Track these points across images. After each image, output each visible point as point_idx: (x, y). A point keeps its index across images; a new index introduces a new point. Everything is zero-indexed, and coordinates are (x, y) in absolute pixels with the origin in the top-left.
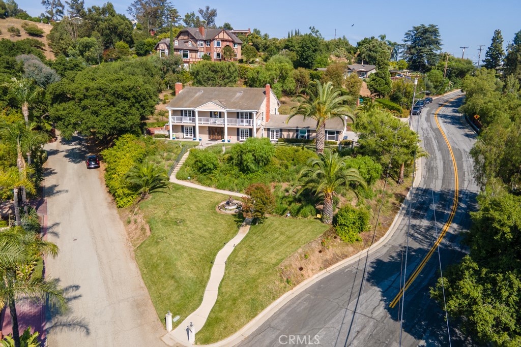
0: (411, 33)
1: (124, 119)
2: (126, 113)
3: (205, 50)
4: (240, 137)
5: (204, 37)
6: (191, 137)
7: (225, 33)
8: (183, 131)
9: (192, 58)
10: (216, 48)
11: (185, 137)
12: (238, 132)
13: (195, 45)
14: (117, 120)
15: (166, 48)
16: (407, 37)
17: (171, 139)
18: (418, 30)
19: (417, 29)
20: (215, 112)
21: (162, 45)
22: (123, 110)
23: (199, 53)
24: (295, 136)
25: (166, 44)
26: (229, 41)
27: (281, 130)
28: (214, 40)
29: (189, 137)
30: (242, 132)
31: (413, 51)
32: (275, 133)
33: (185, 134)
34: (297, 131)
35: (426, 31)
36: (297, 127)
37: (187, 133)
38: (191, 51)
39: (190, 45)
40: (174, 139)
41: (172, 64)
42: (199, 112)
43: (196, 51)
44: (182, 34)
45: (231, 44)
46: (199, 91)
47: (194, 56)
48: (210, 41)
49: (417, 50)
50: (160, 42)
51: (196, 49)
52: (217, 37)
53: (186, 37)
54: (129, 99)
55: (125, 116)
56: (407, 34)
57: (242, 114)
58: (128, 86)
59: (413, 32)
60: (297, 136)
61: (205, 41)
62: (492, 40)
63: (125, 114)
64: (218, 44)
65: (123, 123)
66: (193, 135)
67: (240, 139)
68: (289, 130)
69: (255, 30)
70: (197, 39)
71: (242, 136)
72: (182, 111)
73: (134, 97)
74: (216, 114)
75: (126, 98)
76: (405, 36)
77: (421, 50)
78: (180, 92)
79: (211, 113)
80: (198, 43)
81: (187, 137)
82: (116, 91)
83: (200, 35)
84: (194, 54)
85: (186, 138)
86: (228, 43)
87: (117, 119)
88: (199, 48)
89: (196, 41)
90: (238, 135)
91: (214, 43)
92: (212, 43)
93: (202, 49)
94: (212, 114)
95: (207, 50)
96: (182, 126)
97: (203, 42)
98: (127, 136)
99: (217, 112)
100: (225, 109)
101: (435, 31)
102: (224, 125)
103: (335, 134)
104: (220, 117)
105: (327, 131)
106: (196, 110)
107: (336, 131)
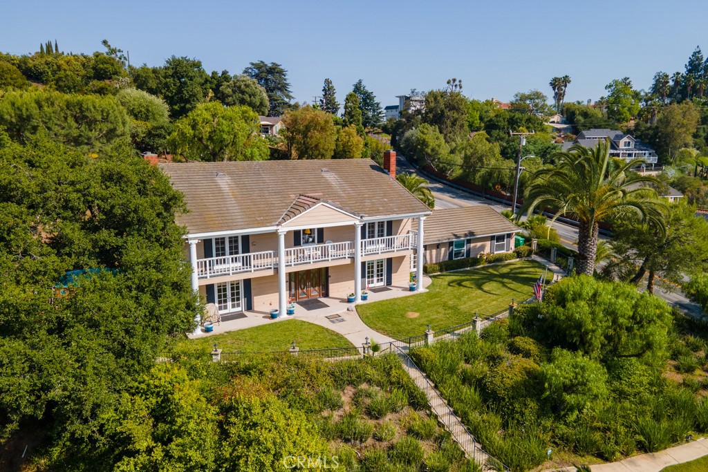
4: (366, 280)
6: (239, 309)
8: (211, 299)
12: (362, 270)
17: (198, 332)
18: (260, 68)
19: (257, 67)
20: (304, 230)
24: (448, 254)
27: (425, 247)
30: (371, 266)
33: (217, 307)
34: (451, 244)
59: (252, 70)
60: (451, 254)
66: (242, 301)
68: (438, 246)
72: (207, 242)
79: (297, 233)
81: (223, 312)
85: (224, 318)
90: (363, 276)
94: (298, 238)
96: (209, 288)
99: (312, 230)
100: (359, 218)
101: (281, 72)
102: (353, 258)
103: (505, 240)
104: (321, 240)
105: (494, 236)
106: (283, 230)
107: (508, 234)
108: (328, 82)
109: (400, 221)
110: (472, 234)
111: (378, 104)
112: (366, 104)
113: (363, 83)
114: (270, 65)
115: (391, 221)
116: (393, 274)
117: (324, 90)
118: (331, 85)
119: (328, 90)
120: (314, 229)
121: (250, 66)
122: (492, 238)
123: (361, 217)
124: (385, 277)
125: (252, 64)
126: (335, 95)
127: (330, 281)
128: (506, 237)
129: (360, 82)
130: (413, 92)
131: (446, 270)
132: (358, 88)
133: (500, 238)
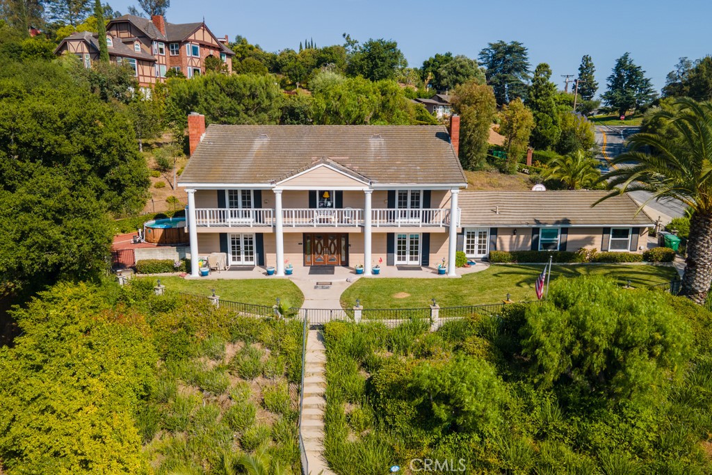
0: (487, 52)
1: (55, 232)
2: (59, 211)
3: (168, 63)
4: (396, 256)
5: (165, 37)
6: (249, 263)
7: (205, 32)
8: (224, 249)
9: (143, 76)
10: (192, 58)
11: (231, 262)
12: (390, 243)
13: (148, 50)
14: (29, 241)
15: (86, 50)
16: (481, 58)
17: (195, 274)
18: (498, 48)
19: (496, 47)
20: (322, 193)
21: (75, 44)
22: (51, 203)
23: (157, 66)
24: (530, 243)
25: (85, 42)
26: (214, 48)
27: (494, 231)
28: (187, 42)
29: (243, 262)
30: (402, 241)
31: (492, 78)
32: (477, 239)
33: (230, 256)
34: (535, 231)
35: (510, 50)
36: (538, 222)
37: (236, 252)
38: (141, 61)
39: (138, 48)
40: (203, 274)
41: (111, 81)
42: (286, 194)
43: (152, 62)
44: (114, 27)
45: (216, 54)
46: (256, 135)
47: (147, 72)
48: (180, 43)
49: (500, 79)
50: (71, 37)
51: (151, 58)
52: (192, 37)
53: (125, 34)
54: (64, 159)
55: (58, 222)
56: (482, 53)
57: (403, 195)
58: (62, 116)
59: (490, 51)
60: (535, 243)
61: (167, 44)
62: (579, 69)
63: (58, 217)
64: (195, 51)
65: (50, 248)
66: (255, 256)
67: (396, 262)
68: (515, 231)
69: (239, 38)
70: (152, 37)
71: (402, 253)
72: (221, 193)
73: (86, 152)
74: (326, 195)
75: (51, 158)
76: (479, 57)
77: (505, 77)
78: (202, 138)
79: (312, 194)
80: (155, 46)
81: (237, 263)
82: (12, 130)
83: (157, 31)
84: (147, 69)
85: (234, 268)
86: (212, 52)
87: (24, 235)
88: (156, 57)
89: (148, 41)
90: (390, 250)
91: (187, 48)
92: (182, 47)
93: (162, 60)
94: (314, 199)
95: (172, 62)
96: (223, 237)
97: (163, 46)
98: (63, 290)
99: (330, 192)
100: (369, 184)
101: (521, 51)
102: (363, 227)
103: (630, 236)
104: (339, 205)
105: (609, 228)
106: (279, 188)
107: (634, 228)
108: (586, 59)
109: (443, 192)
110: (566, 221)
111: (647, 81)
112: (631, 81)
113: (630, 57)
114: (509, 44)
115: (430, 191)
116: (430, 254)
117: (581, 69)
118: (589, 63)
119: (586, 68)
120: (332, 191)
121: (487, 47)
122: (606, 231)
123: (371, 183)
124: (420, 256)
125: (491, 45)
126: (594, 74)
127: (349, 251)
128: (630, 231)
129: (626, 57)
130: (682, 62)
131: (519, 261)
132: (621, 64)
133: (622, 233)
